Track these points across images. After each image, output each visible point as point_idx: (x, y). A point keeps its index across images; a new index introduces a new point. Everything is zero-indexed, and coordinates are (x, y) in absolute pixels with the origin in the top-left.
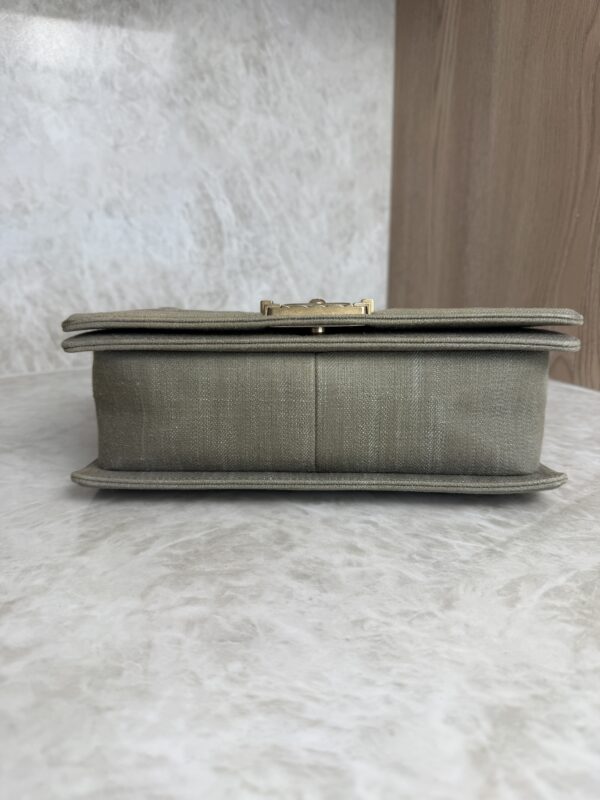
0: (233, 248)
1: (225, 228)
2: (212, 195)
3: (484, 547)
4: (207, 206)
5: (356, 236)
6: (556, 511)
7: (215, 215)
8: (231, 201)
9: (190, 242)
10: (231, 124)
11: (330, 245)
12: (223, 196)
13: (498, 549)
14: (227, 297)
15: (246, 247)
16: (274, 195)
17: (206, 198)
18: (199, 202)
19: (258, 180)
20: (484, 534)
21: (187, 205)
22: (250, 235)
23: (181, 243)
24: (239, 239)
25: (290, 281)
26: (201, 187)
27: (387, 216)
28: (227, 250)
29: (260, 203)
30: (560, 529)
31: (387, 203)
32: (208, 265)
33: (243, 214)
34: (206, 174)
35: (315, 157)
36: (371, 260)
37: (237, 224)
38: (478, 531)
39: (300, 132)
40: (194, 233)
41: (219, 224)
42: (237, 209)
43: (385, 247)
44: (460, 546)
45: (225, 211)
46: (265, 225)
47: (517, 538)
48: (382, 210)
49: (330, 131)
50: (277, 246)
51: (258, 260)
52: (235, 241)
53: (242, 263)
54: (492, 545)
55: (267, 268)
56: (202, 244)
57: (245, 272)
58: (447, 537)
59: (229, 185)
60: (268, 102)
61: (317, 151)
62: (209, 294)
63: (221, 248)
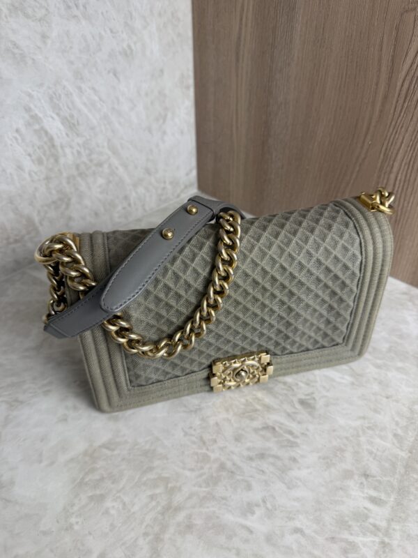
0: (68, 158)
1: (57, 142)
2: (41, 115)
3: (377, 539)
4: (37, 127)
5: (169, 115)
6: (403, 471)
7: (46, 133)
8: (58, 114)
9: (28, 164)
10: (44, 37)
11: (150, 130)
12: (50, 113)
13: (386, 540)
14: (69, 199)
15: (79, 152)
16: (96, 98)
17: (35, 118)
18: (28, 125)
19: (80, 88)
20: (371, 520)
21: (17, 131)
22: (80, 140)
23: (20, 168)
24: (71, 147)
25: (121, 170)
26: (28, 110)
27: (191, 92)
28: (62, 160)
29: (85, 110)
30: (412, 498)
31: (191, 81)
32: (48, 178)
33: (71, 124)
34: (30, 95)
35: (128, 54)
36: (182, 133)
37: (67, 135)
38: (367, 517)
39: (112, 31)
40: (30, 155)
41: (51, 139)
42: (65, 121)
43: (191, 119)
44: (364, 545)
45: (55, 126)
46: (93, 128)
47: (392, 519)
48: (188, 88)
49: (138, 24)
50: (106, 144)
51: (91, 161)
52: (68, 151)
53: (78, 167)
54: (380, 534)
55: (100, 165)
56: (40, 162)
57: (80, 174)
58: (351, 534)
59: (53, 100)
60: (77, 6)
61: (129, 47)
62: (54, 202)
63: (57, 160)
